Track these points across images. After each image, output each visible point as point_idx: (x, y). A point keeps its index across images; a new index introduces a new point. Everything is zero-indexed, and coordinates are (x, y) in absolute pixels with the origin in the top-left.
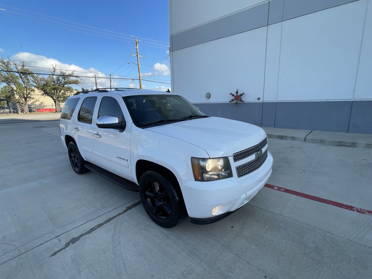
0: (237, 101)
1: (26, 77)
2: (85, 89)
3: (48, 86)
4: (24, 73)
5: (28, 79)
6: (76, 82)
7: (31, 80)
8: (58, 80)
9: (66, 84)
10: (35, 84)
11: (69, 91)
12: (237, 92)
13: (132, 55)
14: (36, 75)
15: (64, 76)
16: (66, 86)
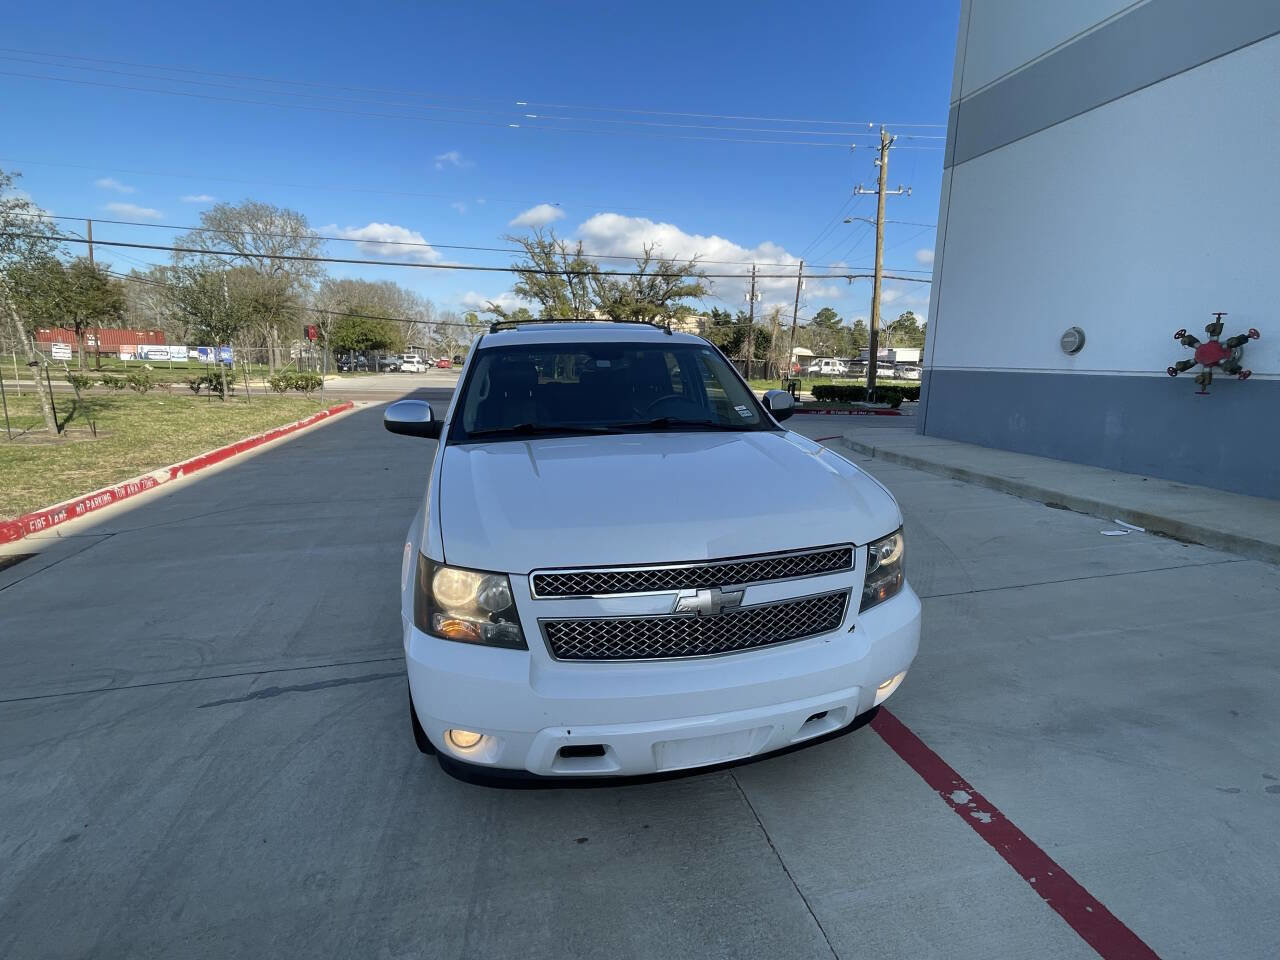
0: (1207, 370)
1: (581, 282)
2: (720, 312)
3: (624, 305)
4: (578, 274)
5: (584, 288)
6: (694, 292)
7: (590, 290)
8: (652, 286)
9: (669, 297)
10: (598, 300)
11: (673, 317)
12: (1215, 329)
13: (862, 191)
14: (603, 276)
15: (668, 274)
16: (669, 302)
